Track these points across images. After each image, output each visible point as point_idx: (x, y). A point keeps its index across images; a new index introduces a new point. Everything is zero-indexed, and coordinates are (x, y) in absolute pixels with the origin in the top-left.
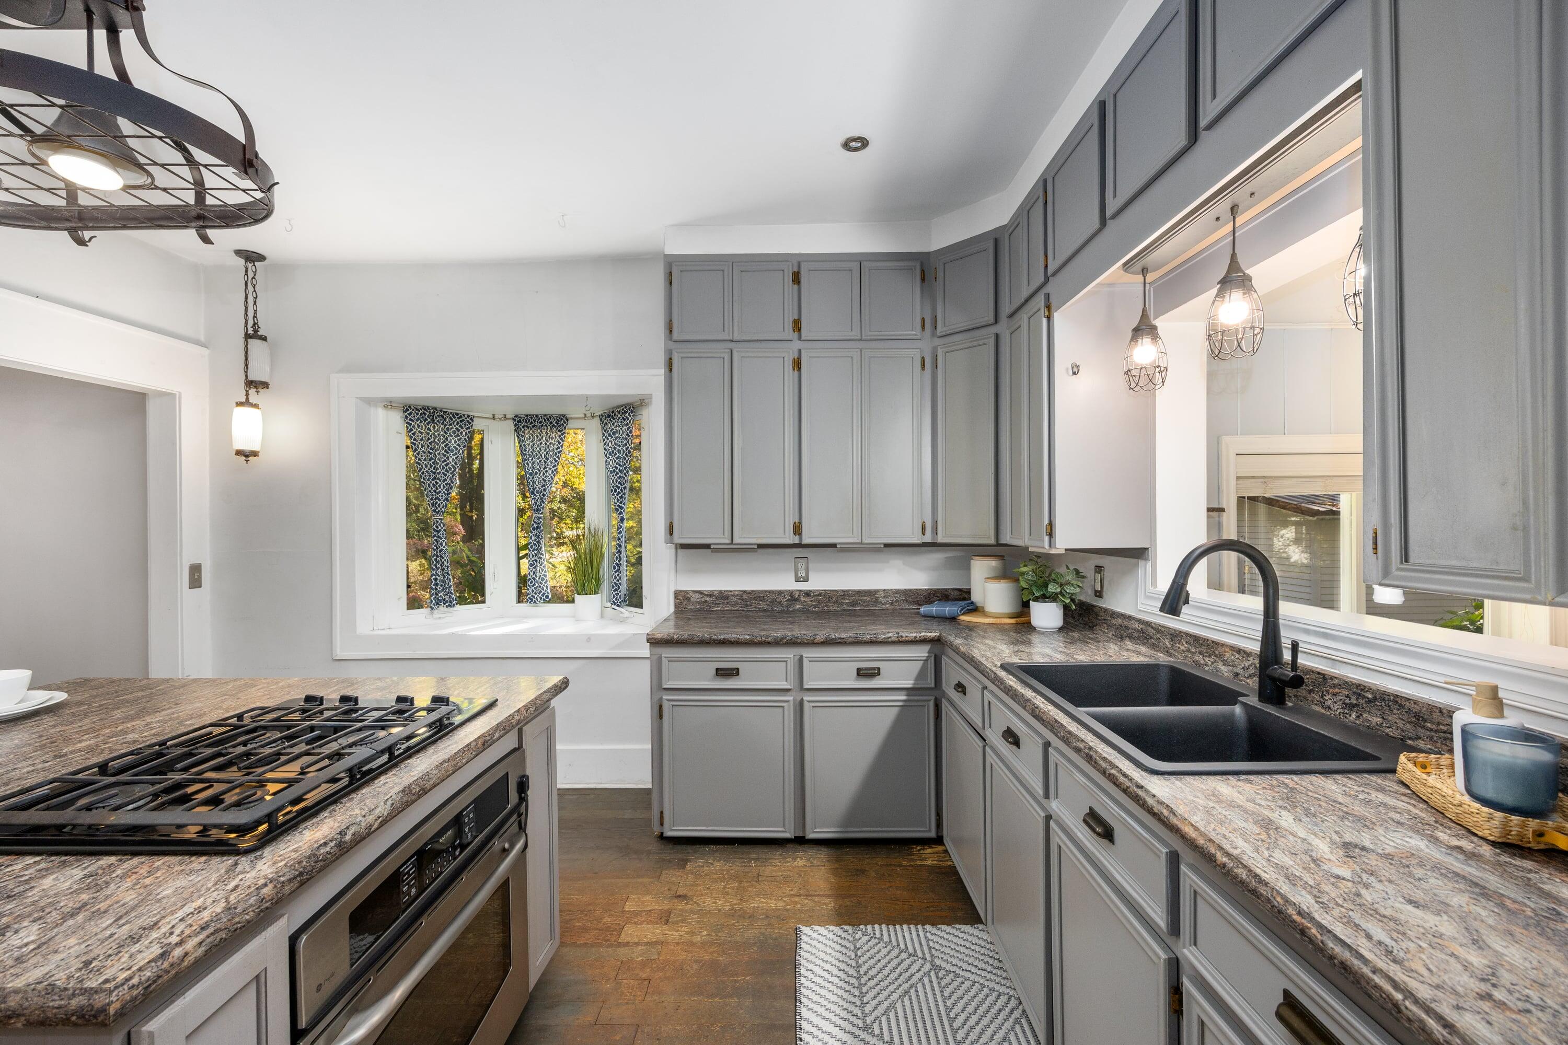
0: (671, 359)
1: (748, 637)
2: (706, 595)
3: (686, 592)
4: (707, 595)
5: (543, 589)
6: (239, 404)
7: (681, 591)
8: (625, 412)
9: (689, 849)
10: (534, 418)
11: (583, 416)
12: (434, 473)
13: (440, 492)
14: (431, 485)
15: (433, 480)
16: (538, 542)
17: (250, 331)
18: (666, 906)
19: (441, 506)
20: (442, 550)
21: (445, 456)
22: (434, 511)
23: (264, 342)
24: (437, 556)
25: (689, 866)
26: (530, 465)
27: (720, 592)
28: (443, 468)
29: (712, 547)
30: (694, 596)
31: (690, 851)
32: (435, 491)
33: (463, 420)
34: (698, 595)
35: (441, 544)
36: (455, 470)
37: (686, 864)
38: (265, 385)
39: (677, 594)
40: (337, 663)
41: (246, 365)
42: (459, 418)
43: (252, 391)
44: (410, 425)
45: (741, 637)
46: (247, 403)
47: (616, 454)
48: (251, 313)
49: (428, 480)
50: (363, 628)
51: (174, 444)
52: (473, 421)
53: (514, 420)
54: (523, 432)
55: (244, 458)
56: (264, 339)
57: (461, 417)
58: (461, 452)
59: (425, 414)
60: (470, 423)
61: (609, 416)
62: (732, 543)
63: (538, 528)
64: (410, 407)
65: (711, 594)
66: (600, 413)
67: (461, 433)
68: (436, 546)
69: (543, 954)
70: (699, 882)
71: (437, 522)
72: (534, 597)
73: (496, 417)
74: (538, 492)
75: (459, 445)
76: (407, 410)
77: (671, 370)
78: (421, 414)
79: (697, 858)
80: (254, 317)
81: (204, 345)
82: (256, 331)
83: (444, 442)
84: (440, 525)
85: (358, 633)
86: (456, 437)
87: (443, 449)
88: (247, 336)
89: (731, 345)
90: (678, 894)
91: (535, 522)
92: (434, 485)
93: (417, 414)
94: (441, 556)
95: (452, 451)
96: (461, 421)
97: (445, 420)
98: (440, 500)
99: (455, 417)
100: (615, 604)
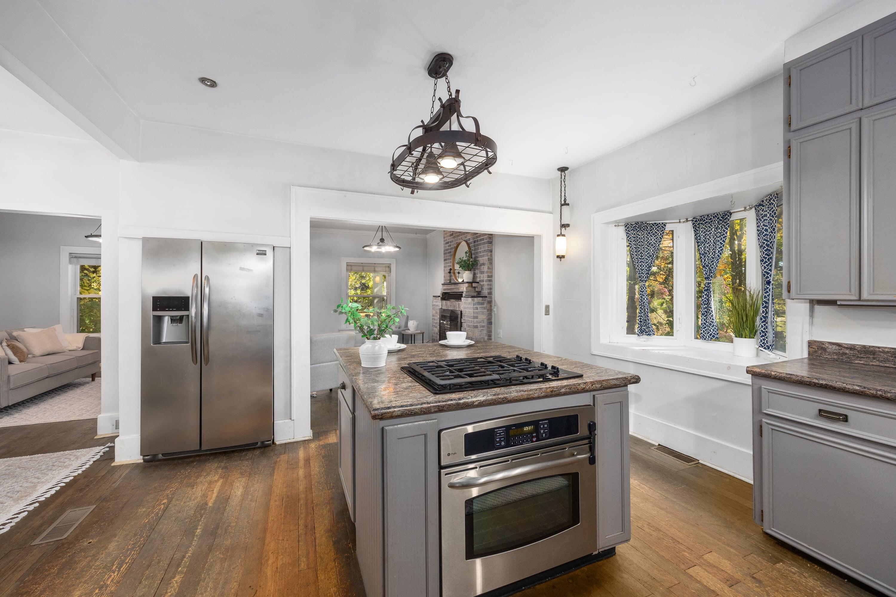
0: (790, 147)
1: (858, 388)
2: (845, 347)
3: (822, 343)
4: (847, 348)
5: (710, 331)
6: (558, 236)
7: (815, 341)
8: (771, 199)
9: (790, 555)
10: (706, 217)
11: (743, 209)
12: (641, 259)
13: (644, 269)
14: (639, 266)
15: (640, 263)
16: (707, 299)
17: (563, 202)
18: (738, 575)
19: (644, 277)
20: (644, 302)
21: (647, 248)
22: (640, 280)
23: (568, 206)
24: (642, 306)
25: (779, 565)
26: (703, 248)
27: (864, 347)
28: (646, 255)
29: (839, 303)
30: (830, 347)
31: (790, 557)
32: (641, 269)
33: (659, 226)
34: (834, 347)
35: (644, 299)
36: (654, 256)
37: (778, 562)
38: (568, 225)
39: (811, 344)
40: (593, 356)
41: (561, 218)
42: (656, 226)
43: (563, 229)
44: (628, 233)
45: (848, 386)
46: (561, 235)
47: (763, 233)
48: (563, 195)
49: (637, 263)
50: (604, 340)
51: (541, 256)
52: (665, 226)
53: (693, 221)
54: (698, 228)
55: (559, 259)
56: (568, 205)
57: (658, 225)
58: (657, 245)
59: (636, 226)
60: (663, 227)
61: (760, 205)
62: (860, 300)
63: (707, 290)
64: (628, 224)
65: (852, 348)
66: (755, 205)
67: (658, 234)
68: (641, 300)
69: (613, 535)
70: (781, 581)
71: (642, 286)
72: (704, 335)
73: (681, 221)
74: (707, 266)
75: (656, 241)
76: (626, 226)
77: (789, 156)
78: (634, 227)
79: (794, 566)
80: (565, 196)
81: (551, 213)
82: (565, 202)
83: (647, 240)
84: (643, 288)
85: (601, 343)
86: (655, 237)
87: (646, 244)
88: (562, 205)
89: (859, 114)
90: (754, 576)
91: (706, 286)
92: (641, 266)
93: (632, 227)
94: (644, 306)
95: (652, 245)
96: (658, 227)
97: (648, 228)
98: (643, 274)
99: (654, 226)
100: (762, 346)
